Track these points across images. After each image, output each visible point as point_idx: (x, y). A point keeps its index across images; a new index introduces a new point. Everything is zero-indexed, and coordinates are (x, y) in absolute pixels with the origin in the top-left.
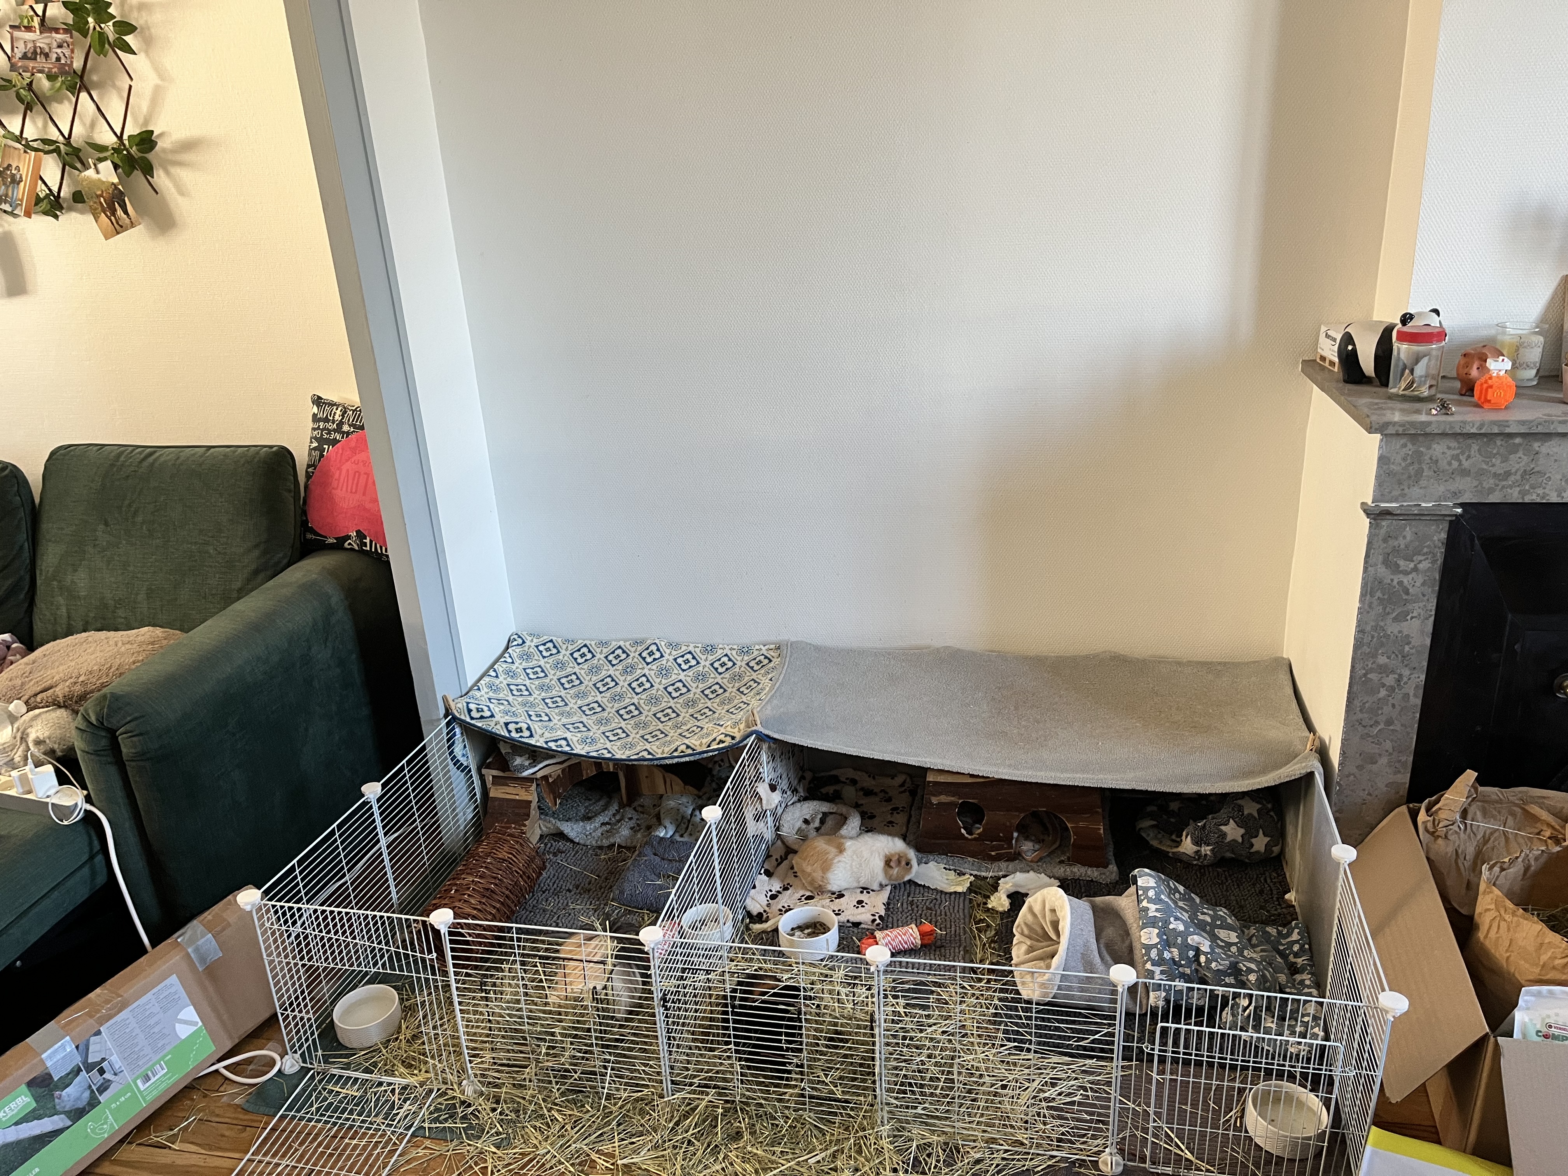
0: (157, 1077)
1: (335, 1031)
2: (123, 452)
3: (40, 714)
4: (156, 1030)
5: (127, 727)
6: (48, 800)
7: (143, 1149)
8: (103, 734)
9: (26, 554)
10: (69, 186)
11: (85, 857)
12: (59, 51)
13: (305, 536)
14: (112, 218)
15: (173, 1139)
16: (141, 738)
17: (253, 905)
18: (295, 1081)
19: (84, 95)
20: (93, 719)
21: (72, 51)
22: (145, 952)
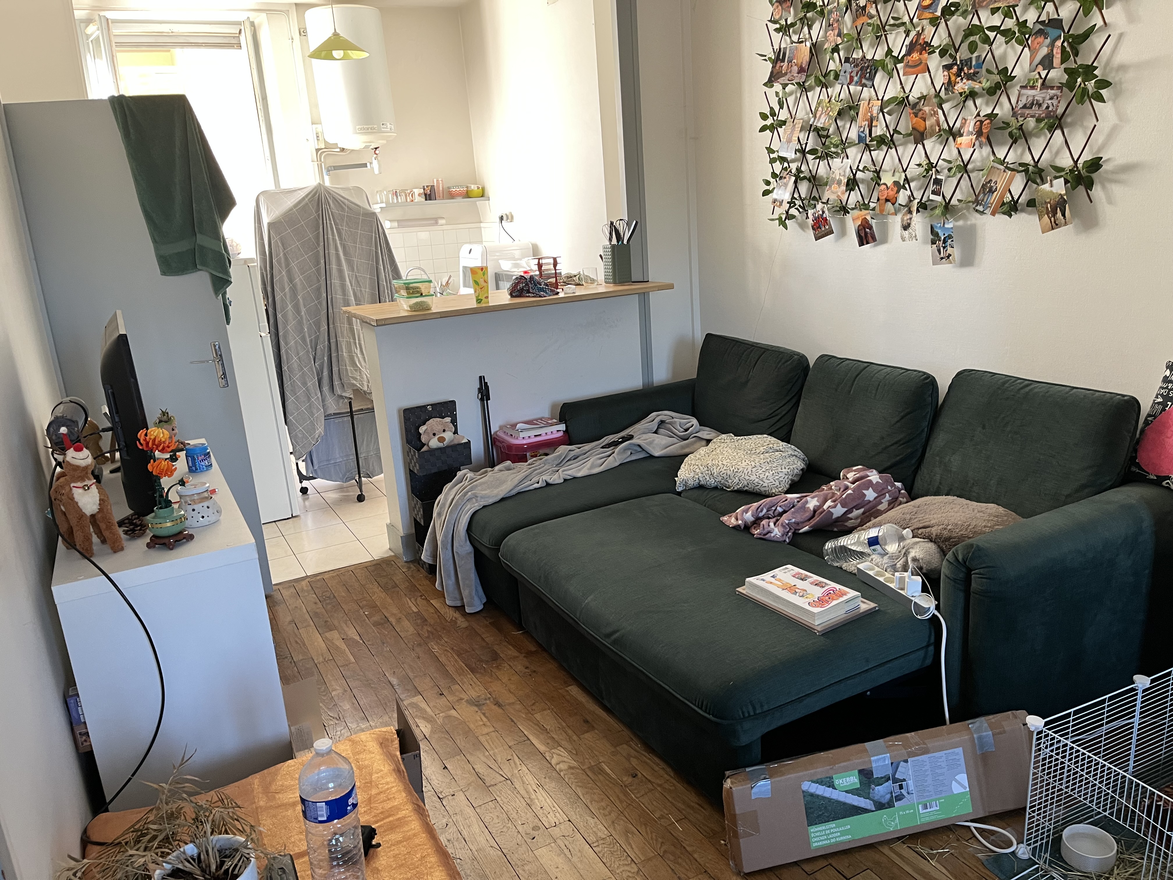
0: (931, 810)
1: (1060, 845)
2: (1008, 381)
3: (919, 542)
4: (941, 778)
5: (982, 571)
6: (913, 599)
7: (908, 849)
8: (964, 570)
9: (924, 435)
10: (1026, 195)
11: (924, 644)
12: (1049, 102)
13: (1130, 467)
14: (1052, 219)
15: (932, 857)
16: (988, 581)
17: (1036, 728)
18: (1023, 865)
19: (1058, 132)
20: (960, 558)
21: (1059, 102)
22: (944, 723)
